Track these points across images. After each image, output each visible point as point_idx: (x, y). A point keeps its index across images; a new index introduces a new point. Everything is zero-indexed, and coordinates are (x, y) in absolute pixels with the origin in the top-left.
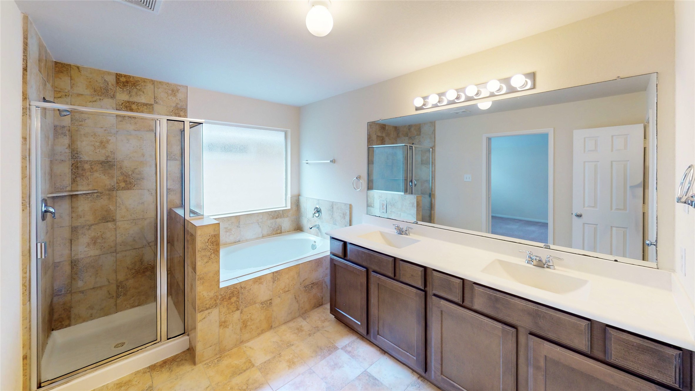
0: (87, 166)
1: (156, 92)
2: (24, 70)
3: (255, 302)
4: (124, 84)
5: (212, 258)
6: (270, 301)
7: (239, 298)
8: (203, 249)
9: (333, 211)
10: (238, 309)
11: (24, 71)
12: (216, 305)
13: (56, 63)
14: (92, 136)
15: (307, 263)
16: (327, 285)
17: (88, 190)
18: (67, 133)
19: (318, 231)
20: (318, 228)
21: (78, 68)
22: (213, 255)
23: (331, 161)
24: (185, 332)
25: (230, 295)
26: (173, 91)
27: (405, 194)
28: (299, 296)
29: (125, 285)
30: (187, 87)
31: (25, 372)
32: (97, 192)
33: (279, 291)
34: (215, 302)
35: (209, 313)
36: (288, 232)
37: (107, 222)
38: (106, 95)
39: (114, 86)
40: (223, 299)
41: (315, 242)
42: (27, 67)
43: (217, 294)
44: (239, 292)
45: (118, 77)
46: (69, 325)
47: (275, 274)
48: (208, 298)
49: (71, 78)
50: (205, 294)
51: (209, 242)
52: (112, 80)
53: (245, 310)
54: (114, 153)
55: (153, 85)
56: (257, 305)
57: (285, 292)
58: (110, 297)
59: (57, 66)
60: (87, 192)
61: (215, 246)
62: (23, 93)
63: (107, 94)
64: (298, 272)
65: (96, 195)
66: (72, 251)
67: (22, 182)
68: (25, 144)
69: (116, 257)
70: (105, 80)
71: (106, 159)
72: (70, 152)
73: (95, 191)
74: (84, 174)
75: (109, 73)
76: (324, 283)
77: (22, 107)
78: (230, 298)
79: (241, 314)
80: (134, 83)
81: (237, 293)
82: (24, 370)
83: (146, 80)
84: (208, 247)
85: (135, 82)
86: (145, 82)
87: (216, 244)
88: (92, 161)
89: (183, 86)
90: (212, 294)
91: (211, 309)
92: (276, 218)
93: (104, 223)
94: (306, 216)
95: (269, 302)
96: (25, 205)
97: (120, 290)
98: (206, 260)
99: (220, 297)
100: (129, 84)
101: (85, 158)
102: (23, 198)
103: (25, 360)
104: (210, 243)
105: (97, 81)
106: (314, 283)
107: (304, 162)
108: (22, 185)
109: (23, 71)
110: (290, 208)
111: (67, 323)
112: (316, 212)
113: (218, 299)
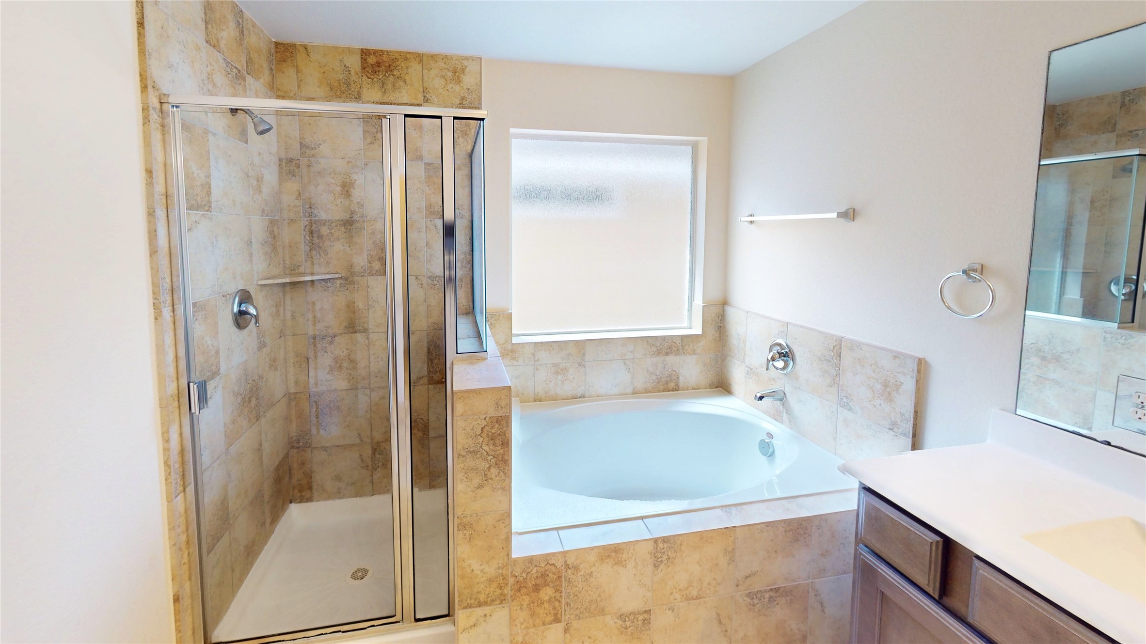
0: (324, 230)
1: (426, 78)
2: (139, 25)
3: (603, 610)
4: (374, 68)
5: (493, 476)
6: (646, 616)
7: (561, 592)
8: (471, 452)
9: (838, 366)
10: (557, 620)
11: (140, 28)
12: (502, 599)
13: (277, 44)
14: (330, 174)
15: (759, 527)
16: (821, 603)
17: (328, 274)
18: (296, 172)
19: (781, 408)
20: (781, 400)
21: (306, 48)
22: (494, 471)
23: (839, 215)
24: (450, 614)
25: (538, 582)
26: (455, 72)
27: (1124, 328)
28: (731, 619)
29: (384, 450)
30: (481, 58)
31: (178, 624)
32: (340, 276)
33: (672, 593)
34: (498, 592)
35: (485, 615)
36: (694, 389)
37: (355, 332)
38: (348, 95)
39: (358, 75)
40: (520, 587)
41: (770, 435)
42: (143, 18)
43: (504, 572)
44: (560, 577)
45: (364, 57)
46: (309, 500)
47: (661, 545)
48: (483, 580)
49: (297, 70)
50: (476, 566)
51: (484, 435)
52: (354, 62)
53: (575, 624)
54: (362, 206)
55: (421, 65)
56: (608, 619)
57: (688, 599)
58: (363, 466)
59: (278, 50)
60: (328, 277)
61: (498, 448)
62: (141, 75)
63: (349, 92)
64: (730, 549)
65: (338, 282)
66: (310, 376)
67: (151, 262)
68: (151, 184)
69: (370, 396)
70: (345, 66)
71: (350, 218)
72: (301, 205)
73: (337, 276)
74: (321, 245)
75: (350, 51)
76: (812, 594)
77: (142, 105)
78: (537, 588)
79: (565, 632)
80: (389, 65)
81: (555, 577)
82: (176, 621)
83: (408, 56)
84: (481, 447)
85: (390, 63)
86: (406, 59)
87: (501, 443)
88: (331, 221)
89: (472, 59)
90: (491, 570)
91: (490, 605)
92: (667, 354)
93: (352, 334)
94: (744, 359)
95: (641, 618)
96: (158, 309)
97: (378, 456)
98: (477, 481)
99: (511, 580)
100: (381, 69)
101: (323, 216)
102: (154, 293)
103: (177, 604)
104: (487, 439)
105: (333, 69)
106: (779, 588)
107: (743, 219)
108: (152, 268)
109: (138, 27)
110: (701, 333)
111: (307, 494)
112: (777, 355)
113: (507, 585)
